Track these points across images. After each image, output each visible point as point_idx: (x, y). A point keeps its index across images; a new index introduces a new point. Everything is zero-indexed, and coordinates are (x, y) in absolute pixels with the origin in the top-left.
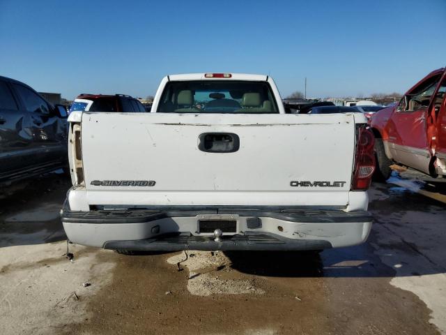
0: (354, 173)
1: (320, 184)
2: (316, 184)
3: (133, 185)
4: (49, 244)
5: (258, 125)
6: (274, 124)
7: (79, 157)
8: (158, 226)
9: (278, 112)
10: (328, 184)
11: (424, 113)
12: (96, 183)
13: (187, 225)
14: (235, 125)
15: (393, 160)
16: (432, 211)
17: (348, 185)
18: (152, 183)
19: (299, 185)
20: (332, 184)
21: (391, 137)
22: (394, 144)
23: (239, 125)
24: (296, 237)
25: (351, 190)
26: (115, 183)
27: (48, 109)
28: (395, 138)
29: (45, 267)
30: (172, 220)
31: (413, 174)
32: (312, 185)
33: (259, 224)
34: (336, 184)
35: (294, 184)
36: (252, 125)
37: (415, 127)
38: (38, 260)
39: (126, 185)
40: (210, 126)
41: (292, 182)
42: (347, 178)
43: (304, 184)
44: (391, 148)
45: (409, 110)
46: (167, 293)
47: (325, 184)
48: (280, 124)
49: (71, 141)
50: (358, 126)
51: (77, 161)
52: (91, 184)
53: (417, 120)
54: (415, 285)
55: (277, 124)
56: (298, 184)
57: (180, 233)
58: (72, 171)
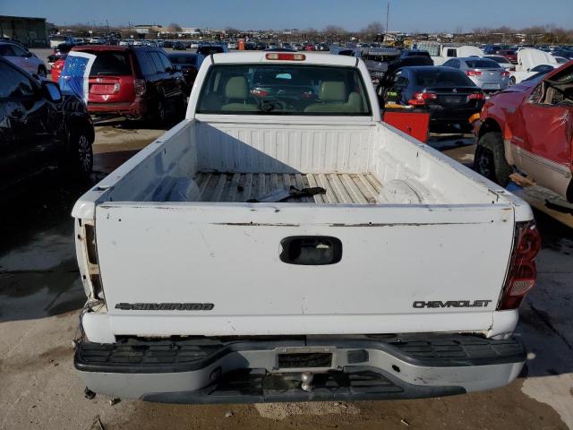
0: (504, 289)
1: (456, 304)
2: (449, 304)
3: (179, 309)
4: (54, 318)
5: (370, 225)
6: (395, 224)
7: (93, 258)
8: (219, 368)
9: (370, 113)
10: (466, 304)
11: (567, 111)
12: (124, 306)
13: (261, 361)
14: (336, 225)
15: (514, 166)
16: (565, 248)
17: (494, 304)
18: (209, 307)
19: (426, 307)
20: (471, 303)
21: (515, 138)
22: (519, 148)
23: (342, 225)
24: (419, 383)
25: (497, 310)
26: (152, 307)
27: (31, 87)
28: (522, 141)
29: (52, 365)
30: (239, 355)
31: (542, 193)
32: (443, 306)
33: (365, 357)
34: (477, 304)
35: (418, 305)
36: (361, 225)
37: (553, 129)
38: (40, 353)
39: (170, 309)
40: (298, 226)
41: (416, 303)
42: (495, 295)
43: (432, 305)
44: (514, 152)
45: (546, 102)
46: (227, 415)
47: (461, 304)
48: (405, 224)
49: (79, 237)
50: (518, 225)
51: (92, 265)
52: (116, 307)
53: (556, 119)
54: (553, 393)
55: (399, 224)
56: (423, 304)
57: (251, 369)
58: (85, 277)
